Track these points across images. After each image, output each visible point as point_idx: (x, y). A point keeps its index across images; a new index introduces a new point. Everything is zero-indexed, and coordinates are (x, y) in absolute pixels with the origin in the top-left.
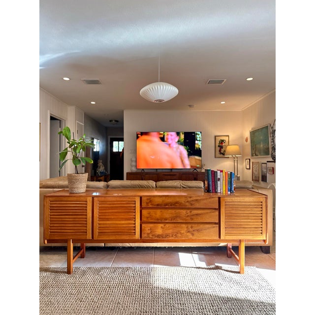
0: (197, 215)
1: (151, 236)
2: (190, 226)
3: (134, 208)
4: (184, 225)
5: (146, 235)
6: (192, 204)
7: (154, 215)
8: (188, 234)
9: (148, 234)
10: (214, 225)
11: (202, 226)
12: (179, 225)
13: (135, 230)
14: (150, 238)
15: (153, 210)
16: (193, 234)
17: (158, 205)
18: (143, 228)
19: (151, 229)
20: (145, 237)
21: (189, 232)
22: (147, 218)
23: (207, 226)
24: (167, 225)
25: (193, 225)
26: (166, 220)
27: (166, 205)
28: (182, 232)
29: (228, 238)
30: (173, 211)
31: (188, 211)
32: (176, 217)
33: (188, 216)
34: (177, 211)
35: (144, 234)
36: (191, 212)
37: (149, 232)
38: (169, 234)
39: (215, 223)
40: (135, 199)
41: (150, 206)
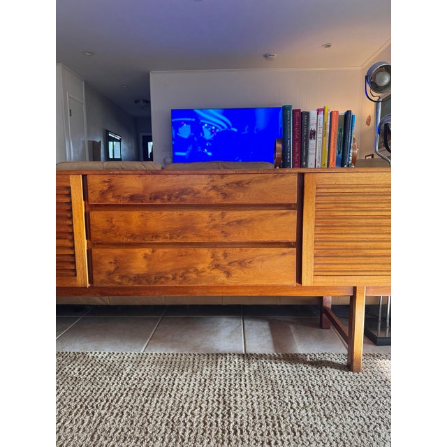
0: (239, 222)
1: (117, 279)
2: (220, 252)
3: (68, 208)
4: (204, 251)
5: (103, 277)
6: (225, 195)
7: (123, 224)
8: (216, 272)
9: (110, 273)
10: (285, 250)
11: (251, 252)
12: (191, 250)
13: (74, 263)
14: (114, 282)
15: (120, 213)
16: (228, 274)
17: (132, 198)
18: (94, 258)
19: (116, 262)
20: (102, 281)
21: (217, 266)
22: (105, 232)
23: (266, 251)
24: (160, 251)
25: (229, 250)
26: (157, 236)
27: (156, 198)
28: (200, 267)
29: (322, 281)
30: (175, 214)
31: (217, 213)
32: (185, 229)
33: (215, 227)
34: (186, 213)
35: (99, 273)
36: (223, 215)
37: (112, 268)
38: (166, 273)
39: (288, 245)
40: (69, 181)
41: (112, 201)
